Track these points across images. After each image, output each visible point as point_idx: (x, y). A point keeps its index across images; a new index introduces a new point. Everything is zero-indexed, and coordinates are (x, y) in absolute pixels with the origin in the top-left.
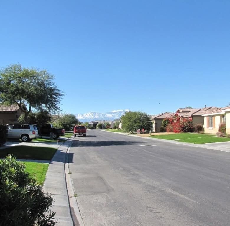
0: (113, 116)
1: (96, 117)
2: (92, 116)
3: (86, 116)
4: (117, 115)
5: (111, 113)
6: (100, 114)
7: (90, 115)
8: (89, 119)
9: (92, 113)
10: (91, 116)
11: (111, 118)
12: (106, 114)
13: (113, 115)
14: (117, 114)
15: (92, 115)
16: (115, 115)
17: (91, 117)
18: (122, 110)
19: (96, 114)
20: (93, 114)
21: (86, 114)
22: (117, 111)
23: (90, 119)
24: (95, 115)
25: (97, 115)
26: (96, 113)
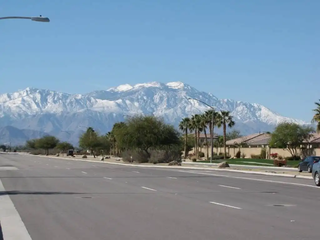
0: (119, 105)
1: (52, 107)
2: (34, 106)
3: (9, 104)
4: (136, 104)
5: (112, 96)
6: (65, 97)
7: (23, 100)
8: (20, 115)
9: (33, 91)
10: (29, 105)
11: (111, 114)
12: (93, 100)
13: (120, 101)
14: (138, 100)
15: (34, 99)
16: (128, 102)
17: (30, 107)
18: (158, 86)
19: (50, 99)
20: (38, 96)
21: (9, 96)
22: (137, 86)
23: (27, 115)
24: (44, 100)
25: (55, 102)
26: (48, 94)
